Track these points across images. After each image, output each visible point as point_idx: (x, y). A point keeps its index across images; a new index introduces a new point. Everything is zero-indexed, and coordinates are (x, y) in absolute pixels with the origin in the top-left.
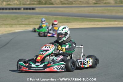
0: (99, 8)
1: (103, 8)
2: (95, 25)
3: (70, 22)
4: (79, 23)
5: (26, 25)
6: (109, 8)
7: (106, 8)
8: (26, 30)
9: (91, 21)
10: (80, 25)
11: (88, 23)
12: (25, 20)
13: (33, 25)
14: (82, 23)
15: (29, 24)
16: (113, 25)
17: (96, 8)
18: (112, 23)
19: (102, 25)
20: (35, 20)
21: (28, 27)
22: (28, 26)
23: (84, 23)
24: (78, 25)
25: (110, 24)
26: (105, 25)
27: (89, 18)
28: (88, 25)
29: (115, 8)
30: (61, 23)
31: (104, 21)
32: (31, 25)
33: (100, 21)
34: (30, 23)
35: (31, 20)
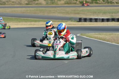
0: (31, 9)
1: (35, 9)
2: (31, 25)
4: (16, 23)
6: (41, 9)
7: (38, 9)
10: (17, 25)
11: (24, 23)
17: (28, 9)
19: (38, 25)
24: (15, 25)
26: (41, 25)
27: (23, 18)
28: (24, 25)
29: (47, 9)
31: (39, 21)
33: (36, 21)
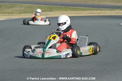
3: (53, 11)
5: (9, 14)
8: (9, 18)
9: (74, 10)
12: (9, 8)
13: (16, 13)
14: (65, 12)
15: (12, 13)
16: (96, 13)
18: (95, 12)
20: (18, 9)
21: (11, 16)
22: (12, 14)
23: (67, 12)
25: (92, 13)
30: (44, 11)
32: (14, 13)
34: (14, 12)
35: (14, 9)
